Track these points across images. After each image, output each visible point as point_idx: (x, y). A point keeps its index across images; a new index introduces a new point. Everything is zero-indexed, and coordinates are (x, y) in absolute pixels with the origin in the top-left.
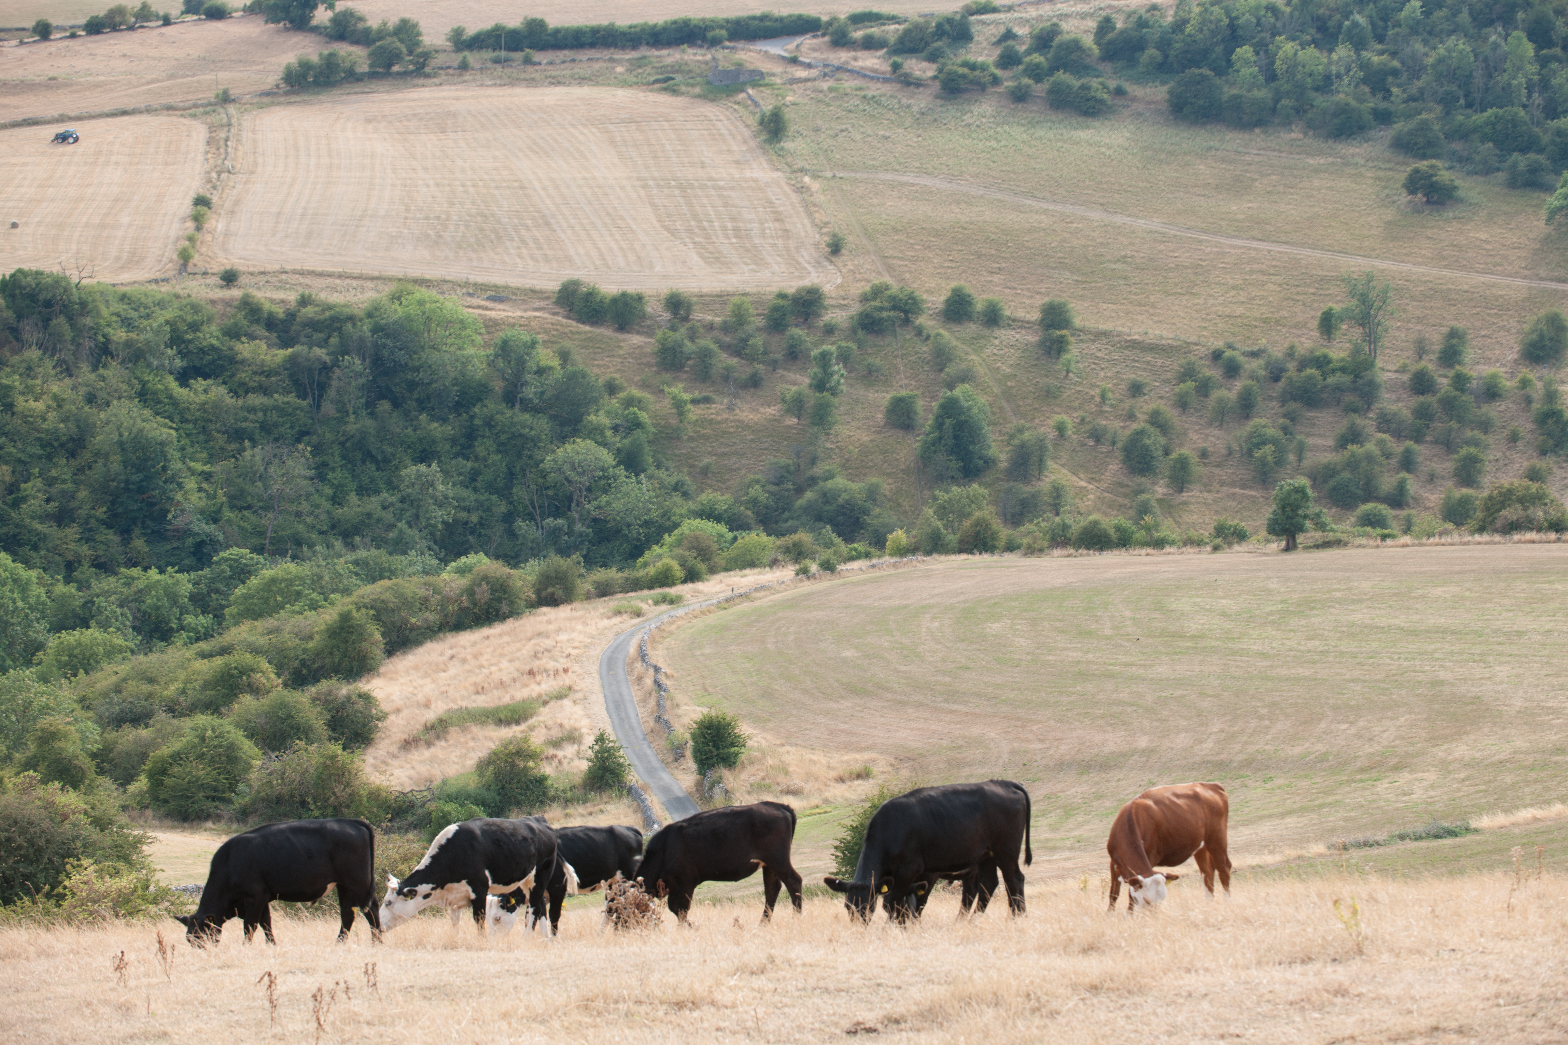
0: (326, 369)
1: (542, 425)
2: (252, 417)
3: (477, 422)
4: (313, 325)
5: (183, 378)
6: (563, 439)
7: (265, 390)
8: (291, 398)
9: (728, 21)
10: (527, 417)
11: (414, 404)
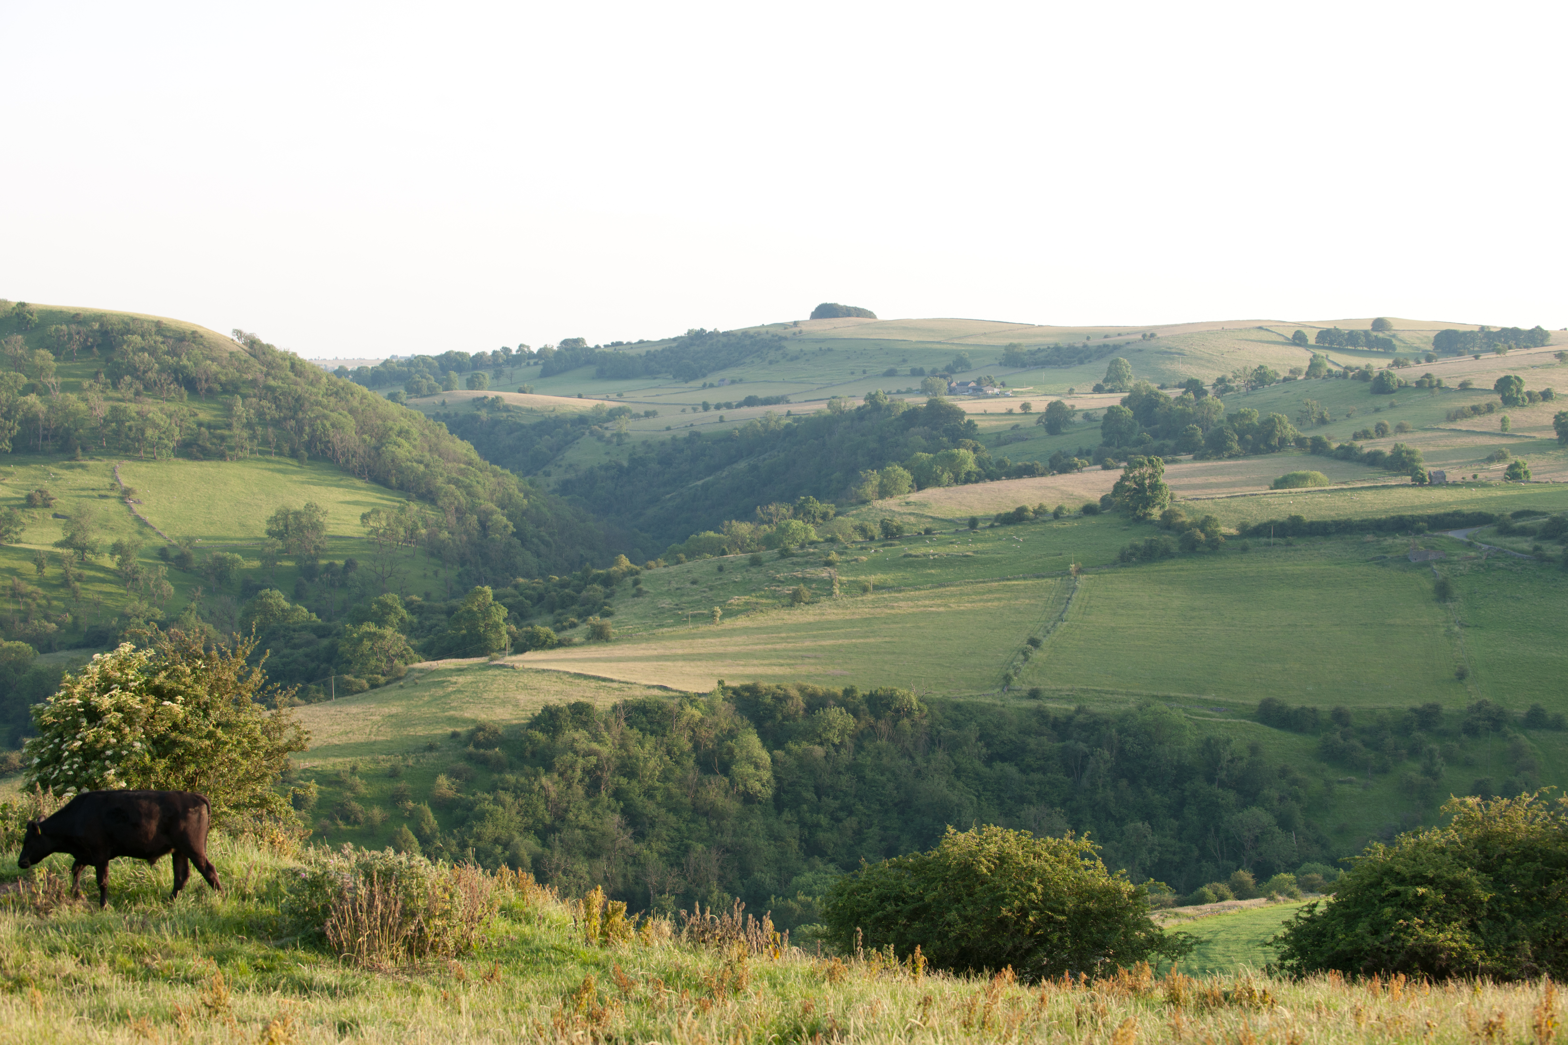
0: (1086, 756)
1: (1231, 797)
2: (1031, 788)
3: (1186, 793)
4: (1083, 727)
5: (989, 761)
6: (1245, 806)
7: (1043, 770)
8: (1061, 776)
9: (1429, 517)
10: (1220, 790)
11: (1145, 781)
